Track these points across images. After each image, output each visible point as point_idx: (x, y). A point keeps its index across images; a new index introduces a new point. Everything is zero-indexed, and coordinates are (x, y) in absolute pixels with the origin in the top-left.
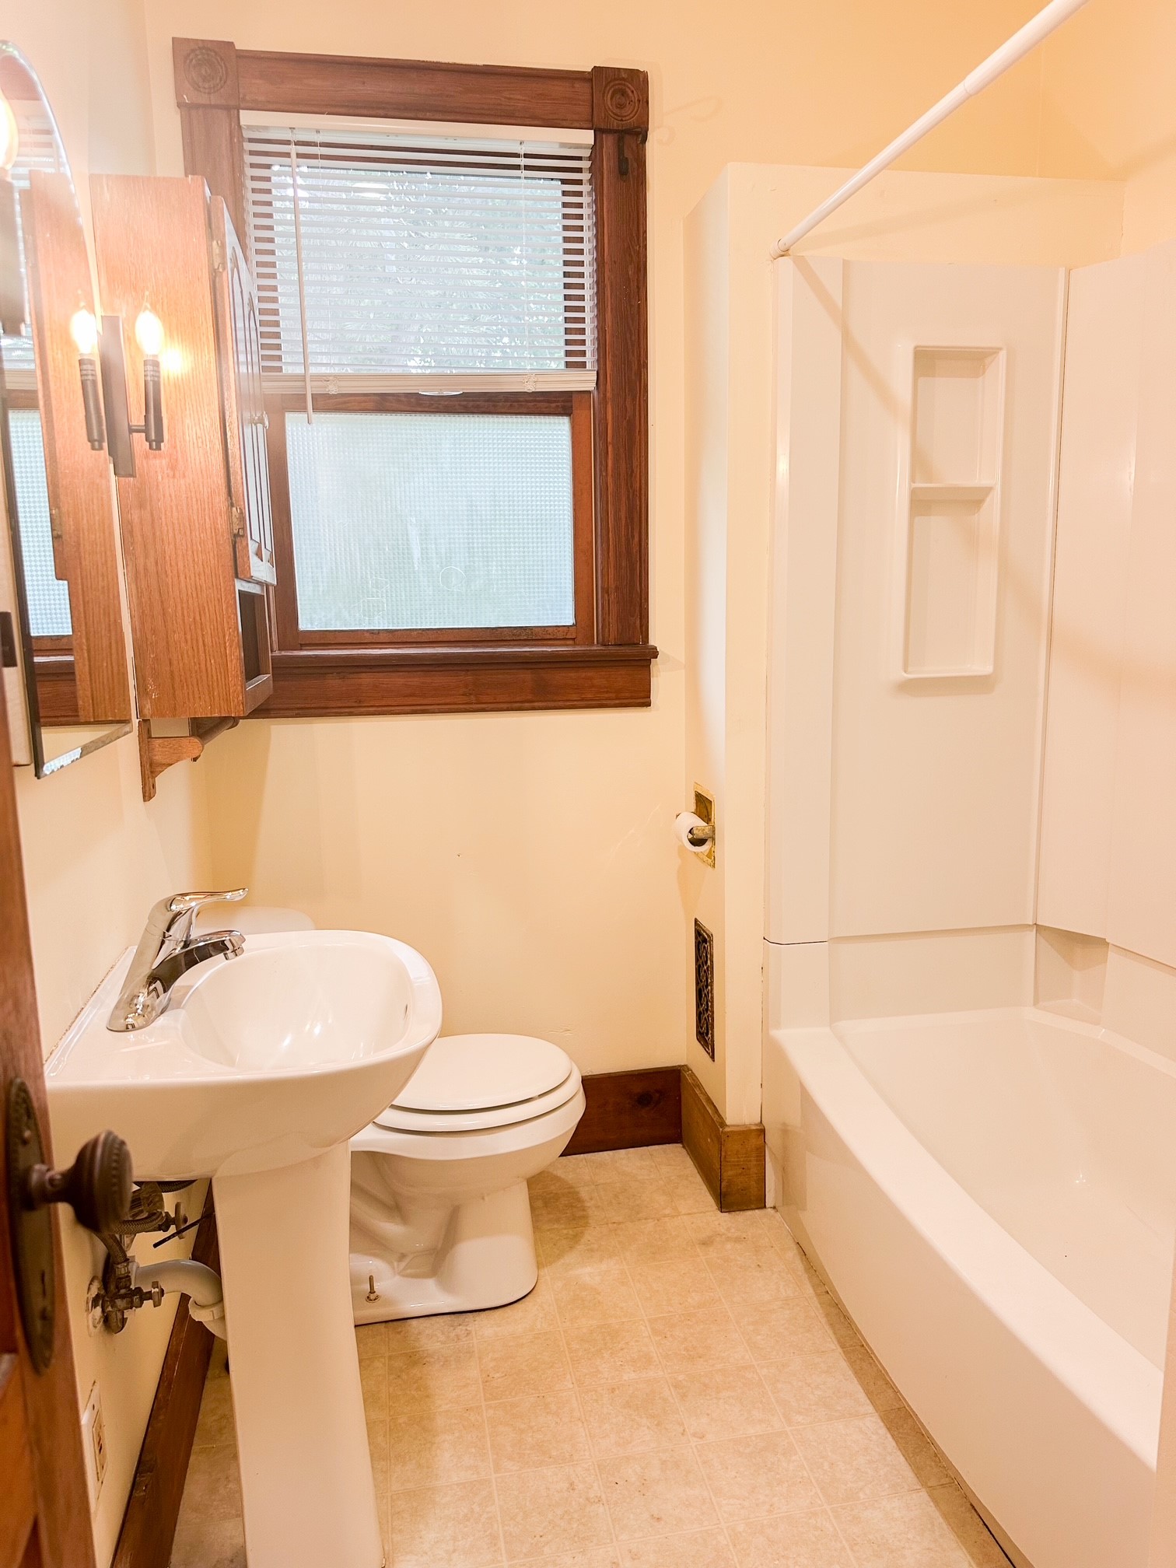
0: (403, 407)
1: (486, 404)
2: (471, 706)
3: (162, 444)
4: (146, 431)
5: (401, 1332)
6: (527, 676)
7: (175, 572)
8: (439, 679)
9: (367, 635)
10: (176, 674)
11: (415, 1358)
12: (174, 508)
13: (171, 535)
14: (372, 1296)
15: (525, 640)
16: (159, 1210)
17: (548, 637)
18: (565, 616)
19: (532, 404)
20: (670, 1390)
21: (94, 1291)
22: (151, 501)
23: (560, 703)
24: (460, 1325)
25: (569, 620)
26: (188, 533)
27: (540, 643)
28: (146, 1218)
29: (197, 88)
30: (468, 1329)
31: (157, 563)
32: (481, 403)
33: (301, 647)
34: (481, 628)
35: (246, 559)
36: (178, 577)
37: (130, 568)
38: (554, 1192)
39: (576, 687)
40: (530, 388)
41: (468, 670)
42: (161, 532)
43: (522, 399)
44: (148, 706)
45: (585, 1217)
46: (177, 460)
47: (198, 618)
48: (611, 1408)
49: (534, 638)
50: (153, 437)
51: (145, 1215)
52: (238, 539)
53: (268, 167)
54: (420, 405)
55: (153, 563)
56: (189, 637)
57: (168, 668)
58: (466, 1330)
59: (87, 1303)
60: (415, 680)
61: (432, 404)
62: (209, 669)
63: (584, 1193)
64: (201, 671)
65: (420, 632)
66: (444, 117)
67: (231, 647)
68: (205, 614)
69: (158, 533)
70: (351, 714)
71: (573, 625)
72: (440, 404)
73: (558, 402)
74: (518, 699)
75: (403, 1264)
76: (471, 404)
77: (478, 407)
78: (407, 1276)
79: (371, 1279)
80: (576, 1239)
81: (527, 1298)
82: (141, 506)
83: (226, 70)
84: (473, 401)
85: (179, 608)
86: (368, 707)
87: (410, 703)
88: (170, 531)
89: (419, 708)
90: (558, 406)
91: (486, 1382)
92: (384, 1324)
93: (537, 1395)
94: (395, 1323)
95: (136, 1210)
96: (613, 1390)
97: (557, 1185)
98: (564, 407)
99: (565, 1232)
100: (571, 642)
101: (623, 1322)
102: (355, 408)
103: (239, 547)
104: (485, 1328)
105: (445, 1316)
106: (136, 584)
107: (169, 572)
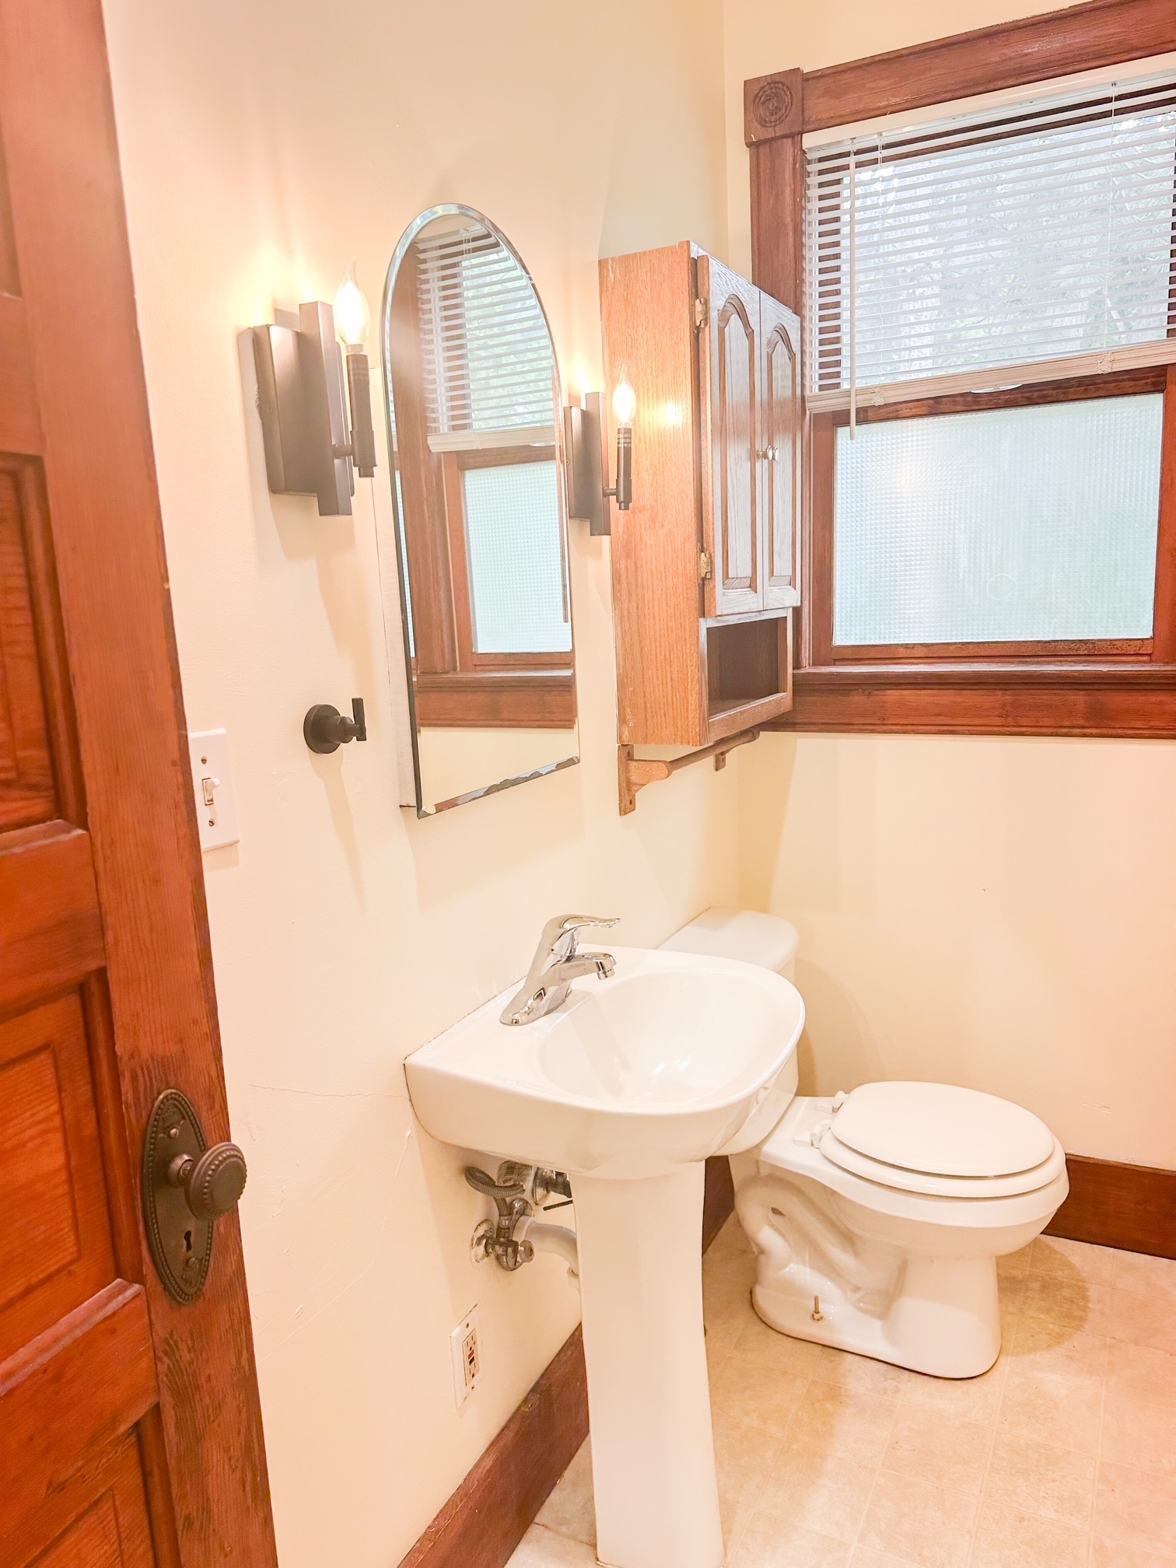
0: (959, 408)
1: (1055, 392)
2: (1009, 729)
3: (630, 504)
4: (617, 494)
5: (833, 1361)
6: (1079, 699)
7: (652, 615)
8: (970, 698)
9: (901, 649)
10: (648, 706)
11: (834, 1394)
12: (653, 557)
13: (650, 582)
14: (817, 1316)
15: (1085, 655)
16: (521, 1183)
17: (1115, 652)
18: (1140, 626)
19: (1113, 385)
20: (1088, 1551)
21: (481, 1232)
22: (635, 552)
23: (1120, 731)
24: (892, 1379)
25: (1148, 633)
26: (663, 579)
27: (1104, 659)
28: (511, 1186)
29: (763, 123)
30: (900, 1386)
31: (637, 608)
32: (1049, 392)
33: (835, 662)
34: (1031, 642)
35: (712, 600)
36: (654, 619)
37: (617, 611)
38: (1060, 1279)
39: (1141, 712)
40: (1106, 368)
41: (1006, 690)
42: (642, 580)
43: (1100, 381)
44: (626, 733)
45: (1083, 1319)
46: (657, 512)
47: (668, 655)
48: (1010, 1537)
49: (1096, 653)
50: (622, 499)
51: (511, 1183)
52: (706, 582)
53: (838, 182)
54: (976, 403)
55: (635, 607)
56: (659, 672)
57: (642, 701)
58: (897, 1386)
59: (472, 1240)
60: (947, 697)
61: (991, 400)
62: (675, 703)
63: (1093, 1292)
64: (668, 704)
65: (959, 646)
66: (1018, 82)
67: (692, 682)
68: (674, 651)
69: (640, 580)
70: (873, 731)
71: (1151, 638)
72: (999, 399)
73: (1147, 378)
74: (1067, 723)
75: (857, 1295)
76: (1036, 394)
77: (1044, 396)
78: (861, 1310)
79: (816, 1299)
80: (1059, 1339)
81: (974, 1380)
82: (628, 556)
83: (792, 97)
84: (1039, 391)
85: (653, 647)
86: (892, 724)
87: (938, 723)
88: (650, 578)
89: (946, 728)
90: (1147, 383)
91: (893, 1448)
92: (820, 1347)
93: (937, 1485)
94: (832, 1350)
95: (508, 1177)
96: (1021, 1520)
97: (1066, 1272)
98: (1154, 384)
99: (1051, 1326)
100: (1146, 658)
101: (1070, 1452)
102: (906, 415)
103: (707, 589)
104: (918, 1392)
105: (881, 1364)
106: (621, 627)
107: (647, 615)
